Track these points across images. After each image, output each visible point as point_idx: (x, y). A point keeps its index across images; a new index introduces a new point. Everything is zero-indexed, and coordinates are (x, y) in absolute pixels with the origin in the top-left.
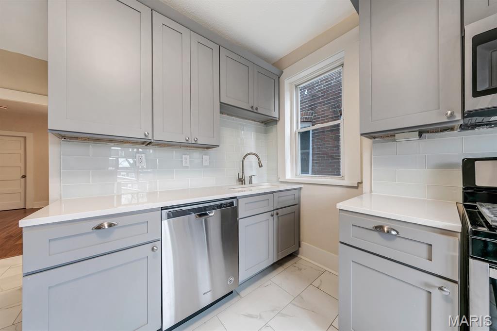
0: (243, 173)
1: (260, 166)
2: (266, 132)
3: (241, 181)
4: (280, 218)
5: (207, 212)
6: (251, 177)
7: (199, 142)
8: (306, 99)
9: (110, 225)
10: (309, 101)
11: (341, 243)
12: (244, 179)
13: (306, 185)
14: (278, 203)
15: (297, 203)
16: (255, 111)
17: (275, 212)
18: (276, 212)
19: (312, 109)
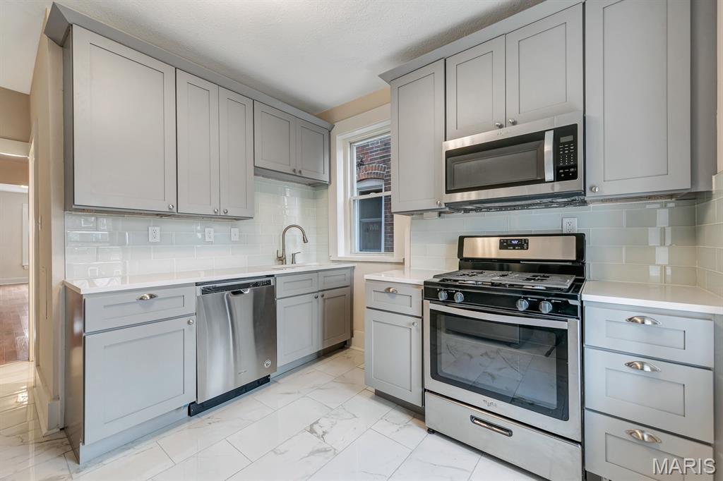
0: (284, 249)
1: (305, 241)
2: (315, 197)
3: (281, 259)
4: (326, 301)
5: (242, 290)
6: (293, 255)
7: (229, 214)
8: (376, 147)
9: (152, 296)
10: (380, 150)
11: (368, 308)
12: (285, 258)
13: (359, 264)
14: (324, 283)
15: (349, 284)
16: (298, 174)
17: (320, 294)
18: (322, 293)
19: (384, 161)
